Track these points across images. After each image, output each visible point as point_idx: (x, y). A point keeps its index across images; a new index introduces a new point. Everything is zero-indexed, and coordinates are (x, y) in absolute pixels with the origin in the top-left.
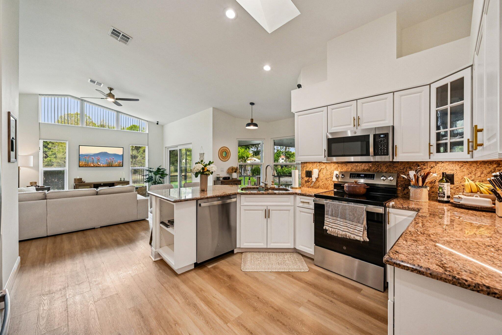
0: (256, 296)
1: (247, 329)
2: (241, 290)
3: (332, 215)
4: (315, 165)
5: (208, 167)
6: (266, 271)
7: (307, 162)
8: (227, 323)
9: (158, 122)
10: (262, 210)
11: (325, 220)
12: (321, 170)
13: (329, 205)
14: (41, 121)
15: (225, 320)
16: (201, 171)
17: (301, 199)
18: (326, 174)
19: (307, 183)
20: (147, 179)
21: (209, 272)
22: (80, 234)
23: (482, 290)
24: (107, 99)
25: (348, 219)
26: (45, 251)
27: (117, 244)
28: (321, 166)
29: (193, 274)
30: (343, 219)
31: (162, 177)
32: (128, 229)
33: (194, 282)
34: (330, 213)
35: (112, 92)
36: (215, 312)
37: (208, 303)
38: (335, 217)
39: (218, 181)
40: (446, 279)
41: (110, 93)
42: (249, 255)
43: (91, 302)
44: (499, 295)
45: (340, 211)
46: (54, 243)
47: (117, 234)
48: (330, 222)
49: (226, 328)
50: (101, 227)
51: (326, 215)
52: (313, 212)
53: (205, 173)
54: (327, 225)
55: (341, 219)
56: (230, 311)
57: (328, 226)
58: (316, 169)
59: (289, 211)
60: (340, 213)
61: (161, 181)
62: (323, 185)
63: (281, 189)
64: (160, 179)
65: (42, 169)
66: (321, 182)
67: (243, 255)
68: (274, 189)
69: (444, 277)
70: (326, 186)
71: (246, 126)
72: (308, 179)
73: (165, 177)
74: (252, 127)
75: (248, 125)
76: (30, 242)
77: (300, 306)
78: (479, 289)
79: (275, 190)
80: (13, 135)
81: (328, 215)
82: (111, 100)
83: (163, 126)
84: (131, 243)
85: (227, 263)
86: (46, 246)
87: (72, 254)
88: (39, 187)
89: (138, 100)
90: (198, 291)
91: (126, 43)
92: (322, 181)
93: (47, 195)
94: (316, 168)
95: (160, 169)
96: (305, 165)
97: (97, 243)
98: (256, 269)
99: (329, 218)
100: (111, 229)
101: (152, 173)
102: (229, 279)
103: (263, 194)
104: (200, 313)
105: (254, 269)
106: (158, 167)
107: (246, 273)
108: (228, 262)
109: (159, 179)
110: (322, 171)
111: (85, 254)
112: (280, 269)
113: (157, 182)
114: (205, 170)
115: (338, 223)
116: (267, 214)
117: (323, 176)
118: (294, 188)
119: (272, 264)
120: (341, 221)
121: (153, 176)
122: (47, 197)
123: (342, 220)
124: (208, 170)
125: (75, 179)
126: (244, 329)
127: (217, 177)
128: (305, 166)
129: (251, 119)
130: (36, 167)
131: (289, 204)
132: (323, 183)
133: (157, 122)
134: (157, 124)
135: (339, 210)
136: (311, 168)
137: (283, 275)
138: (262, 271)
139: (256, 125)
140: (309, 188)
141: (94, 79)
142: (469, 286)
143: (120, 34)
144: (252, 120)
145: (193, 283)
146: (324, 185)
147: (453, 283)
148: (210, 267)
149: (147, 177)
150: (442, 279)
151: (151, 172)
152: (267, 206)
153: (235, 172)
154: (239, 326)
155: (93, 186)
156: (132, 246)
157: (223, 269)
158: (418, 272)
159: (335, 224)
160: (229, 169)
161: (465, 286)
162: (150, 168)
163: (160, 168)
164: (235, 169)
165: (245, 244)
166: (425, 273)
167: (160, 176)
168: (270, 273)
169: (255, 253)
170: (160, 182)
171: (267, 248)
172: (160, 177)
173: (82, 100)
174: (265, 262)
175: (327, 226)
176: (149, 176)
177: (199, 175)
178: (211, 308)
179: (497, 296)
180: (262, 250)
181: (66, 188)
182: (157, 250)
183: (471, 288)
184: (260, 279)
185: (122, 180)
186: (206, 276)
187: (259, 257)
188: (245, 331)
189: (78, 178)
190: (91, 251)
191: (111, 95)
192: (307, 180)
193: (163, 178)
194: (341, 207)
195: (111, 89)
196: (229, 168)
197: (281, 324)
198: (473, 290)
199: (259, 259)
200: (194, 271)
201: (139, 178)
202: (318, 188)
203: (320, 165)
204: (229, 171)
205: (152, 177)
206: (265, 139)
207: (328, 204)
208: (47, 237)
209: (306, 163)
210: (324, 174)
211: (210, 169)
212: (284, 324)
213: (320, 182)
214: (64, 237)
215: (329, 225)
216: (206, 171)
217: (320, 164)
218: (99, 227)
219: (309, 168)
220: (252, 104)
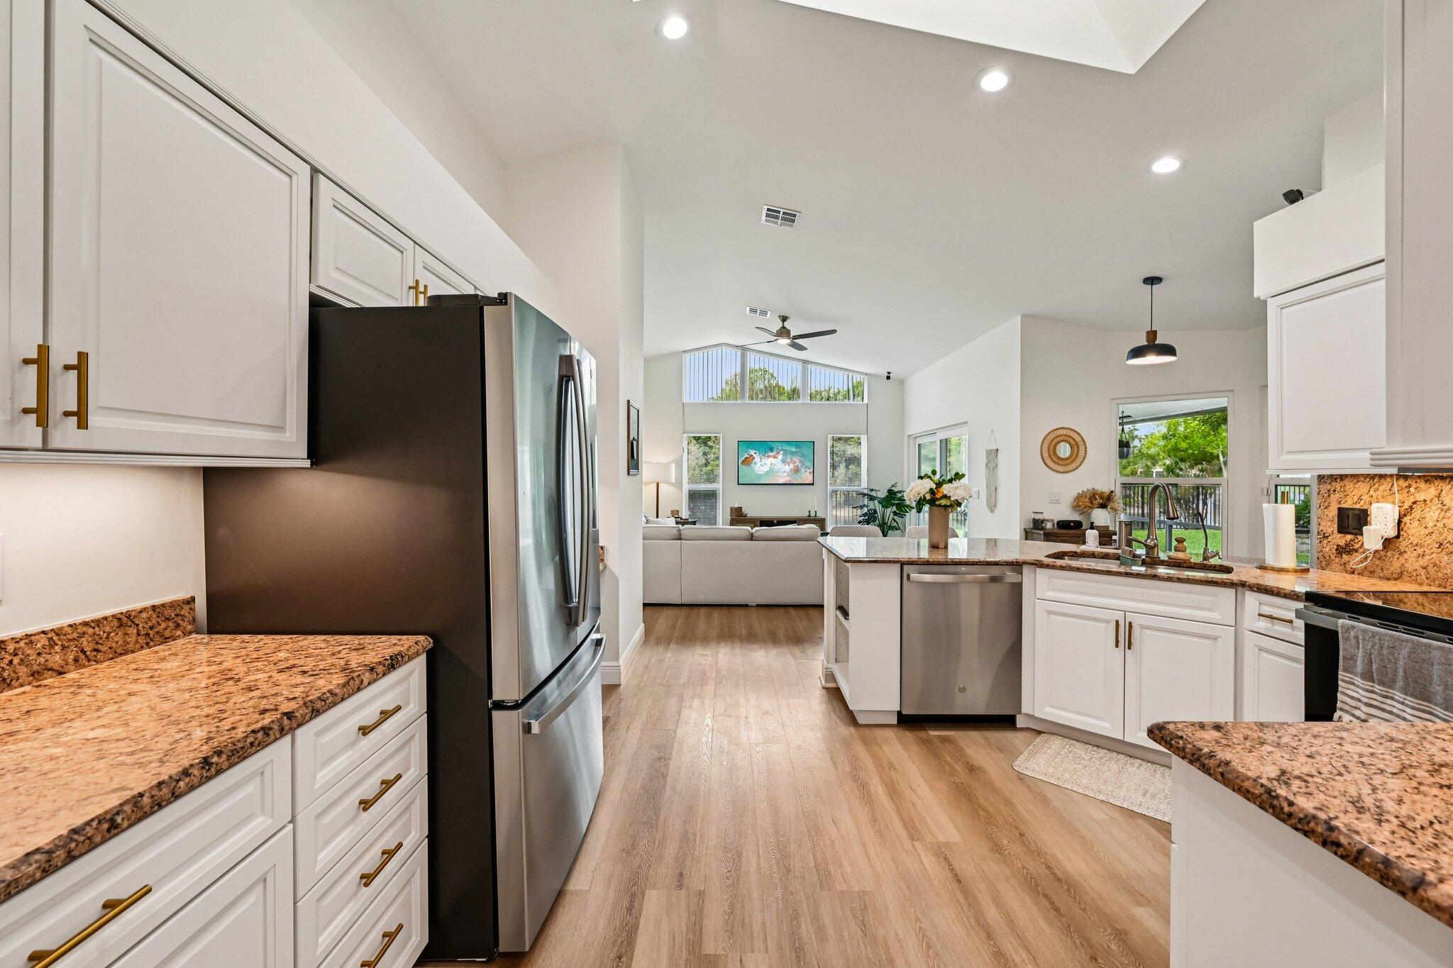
0: (1017, 828)
1: (952, 870)
2: (982, 801)
3: (1368, 676)
4: (1381, 488)
5: (946, 489)
6: (1087, 793)
7: (1346, 476)
8: (913, 840)
9: (889, 373)
10: (1108, 622)
11: (1340, 689)
12: (1411, 508)
13: (1357, 637)
14: (686, 399)
15: (914, 833)
16: (928, 497)
17: (1262, 606)
18: (1440, 525)
19: (1344, 556)
20: (864, 515)
21: (927, 742)
22: (725, 610)
23: (1313, 831)
24: (778, 341)
25: (1439, 699)
26: (674, 627)
27: (773, 639)
28: (1412, 490)
29: (890, 733)
30: (1416, 698)
31: (899, 514)
32: (800, 618)
33: (884, 748)
34: (1360, 667)
35: (786, 324)
36: (899, 813)
37: (894, 792)
38: (1381, 683)
39: (1036, 531)
40: (1248, 791)
41: (783, 327)
42: (1056, 743)
43: (709, 714)
44: (1345, 849)
45: (1401, 663)
46: (687, 618)
47: (780, 622)
48: (1359, 700)
49: (910, 847)
50: (758, 606)
51: (1346, 670)
52: (1300, 653)
53: (937, 503)
54: (1346, 707)
55: (1406, 694)
56: (933, 826)
57: (1353, 715)
58: (1387, 502)
59: (1216, 639)
60: (1401, 673)
61: (897, 523)
62: (1425, 568)
63: (1211, 566)
64: (896, 518)
65: (686, 487)
66: (1415, 553)
67: (1039, 739)
68: (1180, 563)
69: (1248, 787)
70: (1440, 575)
71: (1128, 359)
72: (1351, 540)
73: (907, 514)
74: (1151, 359)
75: (1137, 352)
76: (659, 608)
77: (1139, 904)
78: (1306, 828)
79: (1187, 567)
80: (633, 434)
81: (1351, 673)
82: (784, 341)
83: (902, 382)
84: (796, 646)
85: (982, 742)
86: (678, 619)
87: (705, 640)
88: (681, 519)
89: (834, 331)
90: (885, 767)
91: (792, 226)
92: (1420, 551)
93: (683, 532)
94: (1390, 499)
95: (895, 493)
96: (1337, 485)
97: (744, 632)
98: (1058, 779)
99: (1358, 686)
100: (774, 612)
101: (876, 502)
102: (967, 771)
103: (1138, 575)
104: (868, 798)
105: (1052, 776)
106: (889, 487)
107: (1021, 777)
108: (986, 739)
109: (891, 518)
110: (1417, 513)
111: (722, 644)
112: (1140, 805)
113: (887, 524)
114: (938, 496)
115: (1395, 711)
116: (1125, 636)
117: (1424, 532)
118: (1273, 569)
119: (1120, 787)
120: (1407, 706)
121: (879, 508)
122: (682, 537)
123: (1410, 700)
124: (945, 497)
125: (731, 509)
126: (946, 868)
127: (1034, 519)
128: (1335, 491)
129: (1148, 332)
130: (678, 484)
131: (1214, 616)
132: (1422, 562)
133: (887, 374)
134: (888, 378)
135: (1397, 659)
136: (1366, 498)
137: (1141, 822)
138: (1075, 789)
139: (1168, 350)
140: (1355, 576)
141: (755, 306)
142: (1290, 815)
143: (779, 212)
144: (1152, 335)
145: (881, 748)
146: (1432, 570)
147: (1260, 804)
148: (934, 733)
149: (865, 510)
150: (1242, 790)
151: (872, 498)
152: (1125, 612)
153: (1103, 506)
154: (938, 856)
155: (758, 523)
156: (796, 650)
157: (965, 748)
158: (1201, 765)
159: (1383, 710)
160: (1079, 497)
161: (1282, 816)
162: (872, 490)
163: (896, 489)
164: (1102, 498)
165: (1048, 710)
166: (1212, 771)
167: (894, 509)
168: (1098, 803)
169: (1078, 745)
170: (895, 524)
171: (1123, 742)
172: (895, 513)
173: (744, 349)
174: (1097, 774)
175: (1347, 712)
176: (869, 508)
177: (926, 508)
178: (895, 804)
179: (1340, 851)
180: (1105, 743)
181: (720, 524)
182: (830, 666)
183: (1293, 821)
184: (1056, 803)
185: (813, 514)
186: (916, 748)
187: (1086, 758)
188: (948, 872)
189: (736, 506)
190: (732, 642)
191: (783, 332)
192: (1346, 545)
193: (902, 516)
194: (1405, 652)
195: (784, 319)
196: (1081, 492)
197: (1048, 905)
198: (1297, 829)
199: (1083, 761)
200: (895, 729)
201: (846, 514)
202: (1396, 579)
203: (1409, 486)
204: (1081, 503)
205: (875, 512)
206: (1233, 391)
207: (1352, 634)
208: (682, 605)
209: (1342, 477)
210: (1431, 524)
211: (950, 492)
212: (1057, 910)
213: (1410, 555)
214: (703, 610)
215: (1357, 713)
216: (941, 498)
217: (1406, 484)
218: (755, 604)
219: (1356, 498)
220: (1152, 281)
